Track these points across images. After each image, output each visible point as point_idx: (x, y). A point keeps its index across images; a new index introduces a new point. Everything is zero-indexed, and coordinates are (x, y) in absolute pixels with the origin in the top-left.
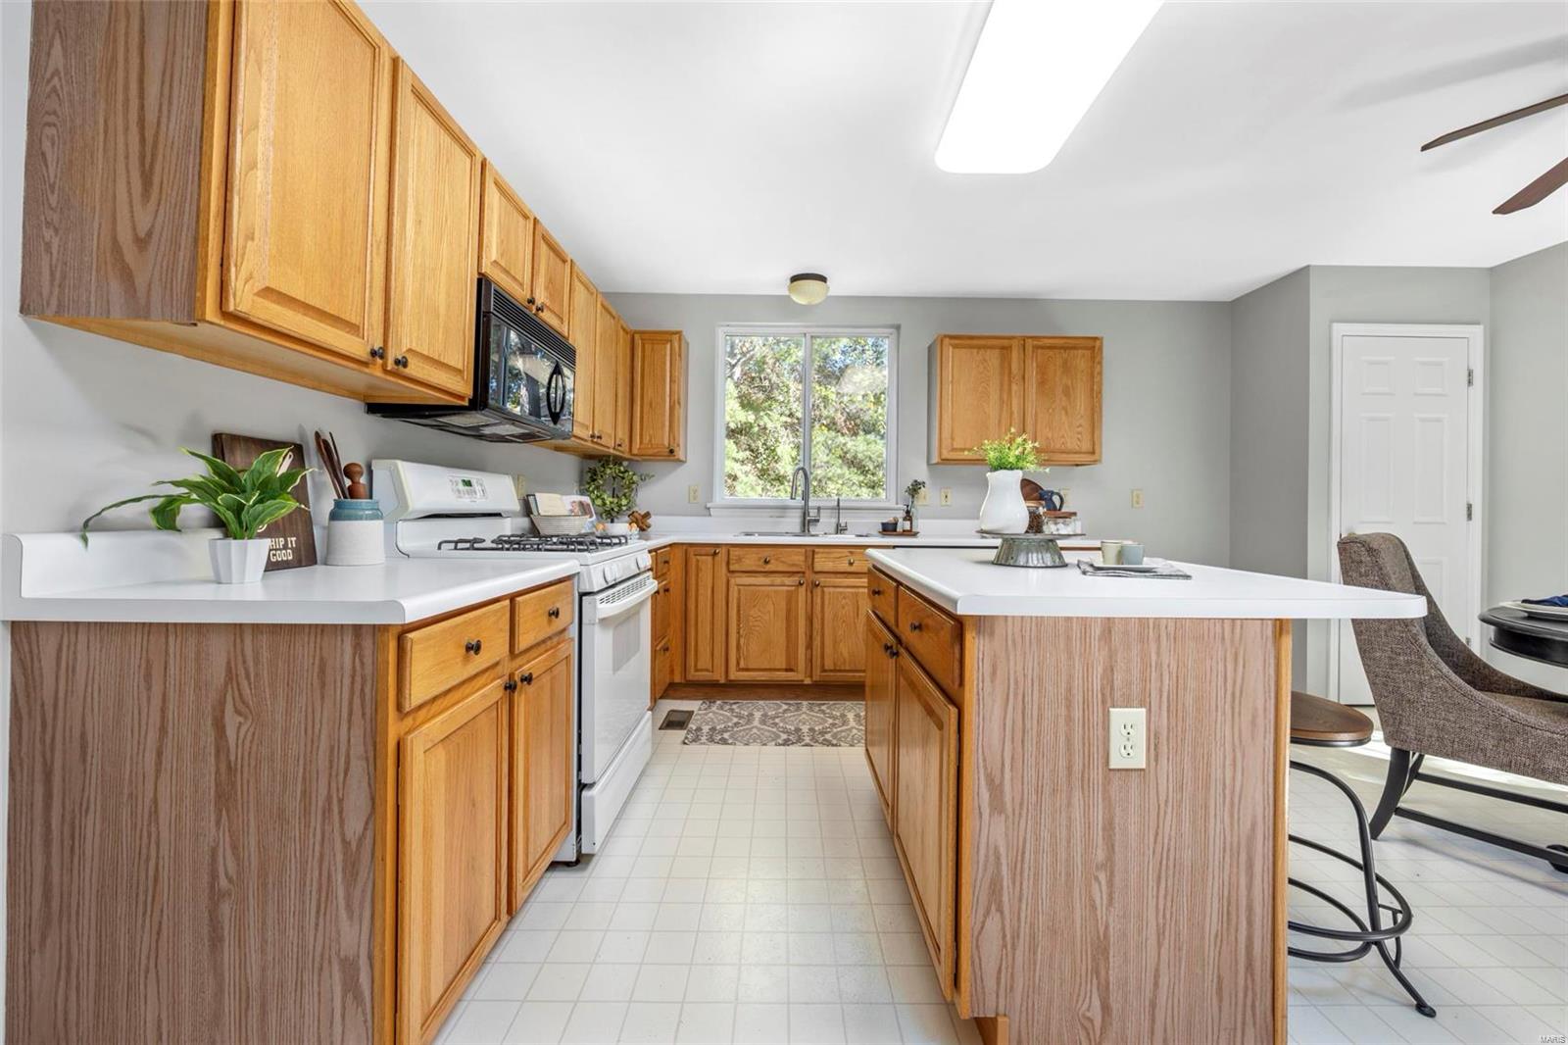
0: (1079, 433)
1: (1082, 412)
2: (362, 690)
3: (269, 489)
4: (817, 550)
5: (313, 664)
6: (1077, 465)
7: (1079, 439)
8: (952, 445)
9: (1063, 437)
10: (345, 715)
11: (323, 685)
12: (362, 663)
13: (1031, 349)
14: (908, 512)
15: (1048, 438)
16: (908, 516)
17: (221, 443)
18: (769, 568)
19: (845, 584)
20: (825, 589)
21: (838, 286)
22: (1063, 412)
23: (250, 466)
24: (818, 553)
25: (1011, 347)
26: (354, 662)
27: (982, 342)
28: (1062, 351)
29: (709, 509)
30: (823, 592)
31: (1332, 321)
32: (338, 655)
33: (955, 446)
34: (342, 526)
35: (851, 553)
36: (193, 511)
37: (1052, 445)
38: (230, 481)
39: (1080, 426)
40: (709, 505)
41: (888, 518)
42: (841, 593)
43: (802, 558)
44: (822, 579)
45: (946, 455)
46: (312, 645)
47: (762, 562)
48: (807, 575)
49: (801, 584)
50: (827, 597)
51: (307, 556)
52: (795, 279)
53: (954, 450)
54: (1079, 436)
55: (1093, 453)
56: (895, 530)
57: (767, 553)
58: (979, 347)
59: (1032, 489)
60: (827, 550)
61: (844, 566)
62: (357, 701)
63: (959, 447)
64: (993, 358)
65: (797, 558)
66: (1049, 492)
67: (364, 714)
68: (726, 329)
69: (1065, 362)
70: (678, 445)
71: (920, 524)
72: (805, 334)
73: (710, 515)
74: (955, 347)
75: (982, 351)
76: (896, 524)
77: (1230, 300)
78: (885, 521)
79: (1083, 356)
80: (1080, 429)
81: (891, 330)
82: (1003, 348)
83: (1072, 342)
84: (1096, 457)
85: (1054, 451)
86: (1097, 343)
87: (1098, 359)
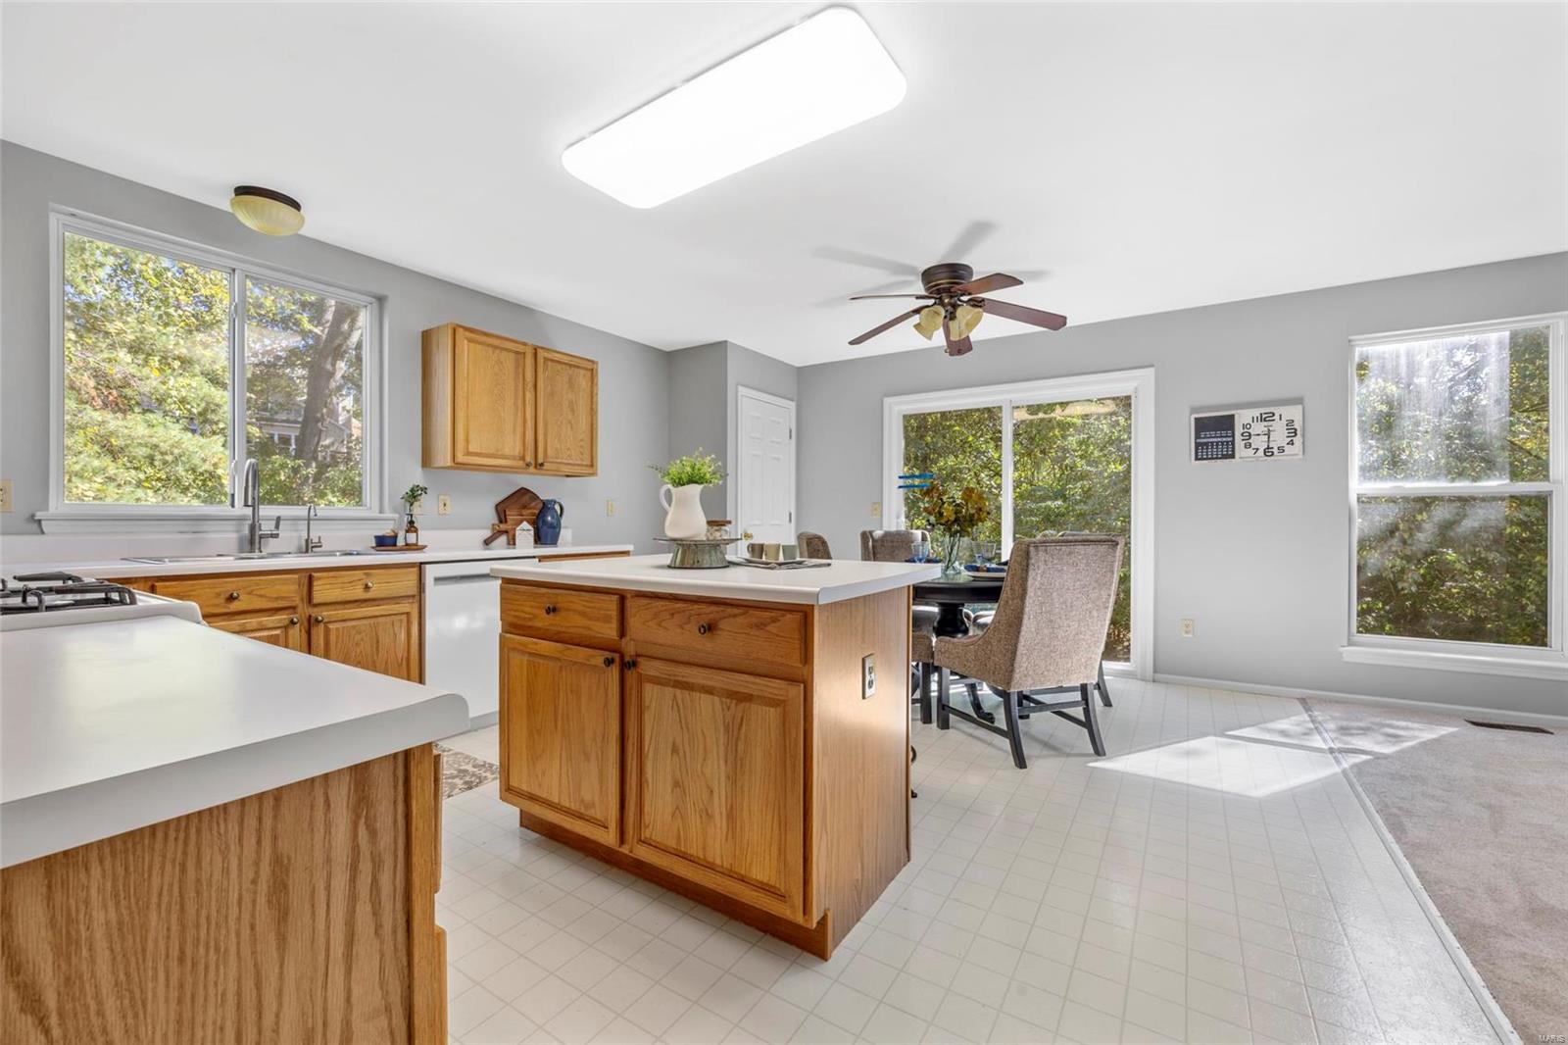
0: (581, 447)
1: (584, 428)
2: (375, 881)
4: (315, 575)
5: (254, 882)
6: (568, 476)
8: (468, 448)
9: (568, 449)
10: (338, 950)
11: (282, 915)
12: (373, 833)
13: (542, 361)
14: (411, 523)
16: (411, 527)
18: (235, 606)
19: (359, 615)
20: (331, 626)
21: (316, 223)
22: (569, 426)
24: (319, 578)
25: (524, 353)
26: (355, 836)
27: (497, 342)
28: (568, 368)
29: (40, 521)
30: (327, 631)
31: (737, 384)
32: (319, 835)
33: (470, 449)
35: (366, 574)
37: (560, 456)
39: (582, 440)
40: (39, 515)
41: (386, 530)
42: (354, 627)
43: (294, 587)
44: (324, 614)
45: (460, 458)
46: (250, 842)
47: (221, 600)
48: (299, 610)
49: (293, 623)
50: (333, 638)
53: (468, 453)
54: (581, 450)
55: (592, 466)
56: (395, 545)
57: (229, 586)
58: (495, 347)
59: (530, 498)
60: (332, 574)
61: (358, 593)
62: (364, 909)
63: (474, 451)
64: (509, 360)
65: (285, 588)
66: (552, 501)
67: (378, 927)
69: (570, 379)
71: (424, 537)
72: (234, 270)
73: (43, 533)
74: (470, 340)
75: (498, 351)
76: (395, 537)
77: (668, 350)
78: (380, 534)
79: (583, 375)
80: (582, 443)
81: (370, 299)
82: (517, 352)
83: (576, 361)
84: (594, 471)
85: (561, 462)
86: (595, 366)
87: (595, 381)
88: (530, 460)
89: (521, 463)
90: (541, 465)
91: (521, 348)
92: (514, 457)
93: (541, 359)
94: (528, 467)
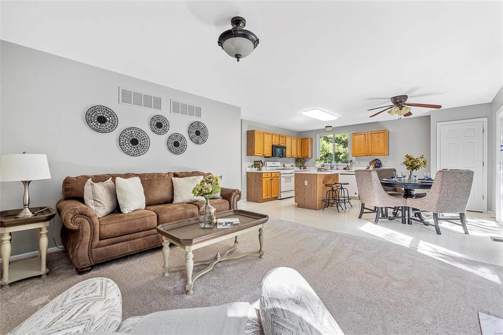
1: (382, 146)
3: (257, 165)
8: (354, 153)
9: (378, 151)
15: (374, 151)
17: (255, 161)
23: (256, 163)
27: (360, 134)
28: (377, 134)
34: (262, 167)
36: (253, 166)
38: (255, 164)
45: (353, 155)
51: (260, 170)
52: (326, 127)
54: (381, 150)
64: (362, 137)
68: (319, 135)
70: (309, 156)
78: (344, 167)
81: (348, 132)
82: (364, 134)
83: (380, 132)
84: (385, 154)
85: (375, 153)
86: (385, 131)
87: (385, 134)
88: (367, 154)
89: (365, 155)
90: (370, 155)
91: (365, 133)
92: (364, 154)
93: (370, 134)
94: (367, 155)
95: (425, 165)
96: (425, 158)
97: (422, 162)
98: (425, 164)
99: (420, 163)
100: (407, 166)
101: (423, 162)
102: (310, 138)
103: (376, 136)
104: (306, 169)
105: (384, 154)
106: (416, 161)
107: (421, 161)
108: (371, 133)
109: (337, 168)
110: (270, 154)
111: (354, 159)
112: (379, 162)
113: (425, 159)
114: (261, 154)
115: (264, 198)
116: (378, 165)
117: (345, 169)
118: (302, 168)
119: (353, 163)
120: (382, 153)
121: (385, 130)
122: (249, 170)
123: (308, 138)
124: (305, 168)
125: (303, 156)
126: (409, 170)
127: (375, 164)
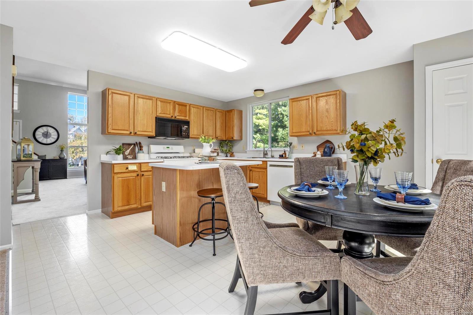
7: (332, 126)
8: (293, 131)
9: (326, 126)
15: (321, 127)
16: (285, 153)
17: (123, 144)
22: (326, 118)
25: (309, 98)
28: (326, 97)
29: (246, 151)
31: (425, 66)
33: (293, 132)
37: (323, 129)
39: (332, 121)
45: (291, 134)
51: (134, 158)
52: (255, 91)
54: (332, 125)
58: (300, 100)
63: (295, 132)
64: (304, 103)
68: (251, 105)
69: (327, 101)
70: (234, 136)
72: (268, 103)
79: (333, 97)
80: (332, 123)
81: (289, 98)
82: (307, 99)
83: (329, 94)
84: (339, 131)
85: (323, 131)
86: (338, 92)
87: (338, 97)
88: (311, 132)
89: (308, 133)
90: (314, 133)
91: (308, 97)
92: (306, 132)
93: (315, 98)
94: (311, 134)
95: (399, 150)
96: (398, 128)
97: (392, 141)
98: (399, 146)
99: (386, 144)
100: (352, 151)
101: (395, 139)
102: (238, 110)
103: (324, 101)
104: (234, 156)
105: (335, 132)
106: (377, 137)
107: (390, 136)
108: (317, 96)
109: (272, 155)
110: (152, 132)
111: (294, 141)
112: (331, 146)
113: (398, 131)
114: (127, 130)
115: (117, 209)
116: (328, 150)
117: (281, 156)
118: (229, 155)
119: (294, 147)
120: (332, 130)
121: (338, 90)
122: (105, 158)
123: (234, 110)
124: (232, 155)
125: (227, 137)
126: (358, 164)
127: (324, 150)
